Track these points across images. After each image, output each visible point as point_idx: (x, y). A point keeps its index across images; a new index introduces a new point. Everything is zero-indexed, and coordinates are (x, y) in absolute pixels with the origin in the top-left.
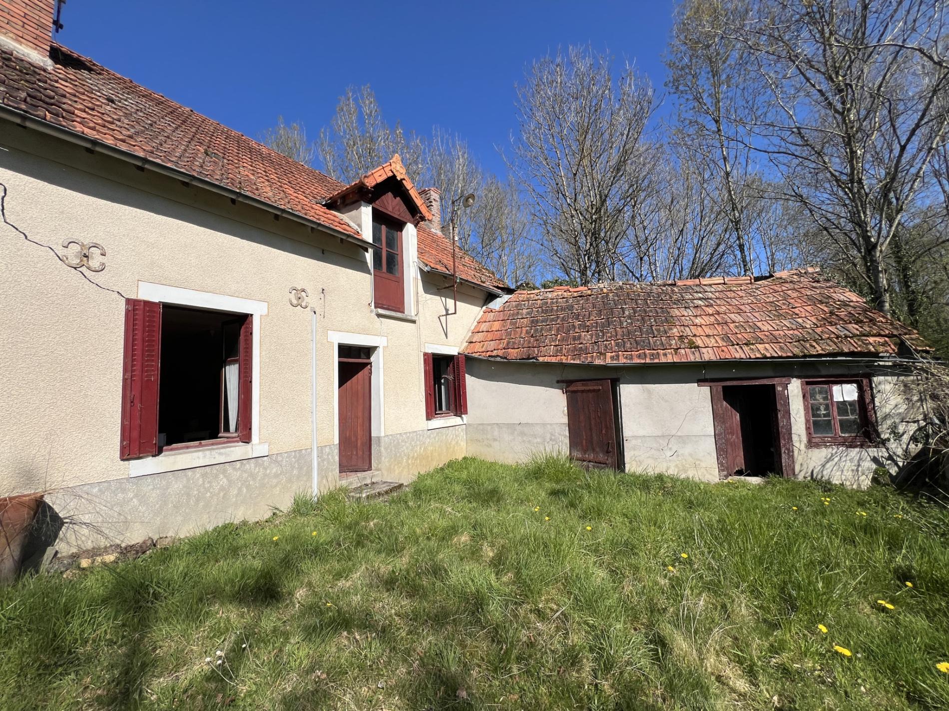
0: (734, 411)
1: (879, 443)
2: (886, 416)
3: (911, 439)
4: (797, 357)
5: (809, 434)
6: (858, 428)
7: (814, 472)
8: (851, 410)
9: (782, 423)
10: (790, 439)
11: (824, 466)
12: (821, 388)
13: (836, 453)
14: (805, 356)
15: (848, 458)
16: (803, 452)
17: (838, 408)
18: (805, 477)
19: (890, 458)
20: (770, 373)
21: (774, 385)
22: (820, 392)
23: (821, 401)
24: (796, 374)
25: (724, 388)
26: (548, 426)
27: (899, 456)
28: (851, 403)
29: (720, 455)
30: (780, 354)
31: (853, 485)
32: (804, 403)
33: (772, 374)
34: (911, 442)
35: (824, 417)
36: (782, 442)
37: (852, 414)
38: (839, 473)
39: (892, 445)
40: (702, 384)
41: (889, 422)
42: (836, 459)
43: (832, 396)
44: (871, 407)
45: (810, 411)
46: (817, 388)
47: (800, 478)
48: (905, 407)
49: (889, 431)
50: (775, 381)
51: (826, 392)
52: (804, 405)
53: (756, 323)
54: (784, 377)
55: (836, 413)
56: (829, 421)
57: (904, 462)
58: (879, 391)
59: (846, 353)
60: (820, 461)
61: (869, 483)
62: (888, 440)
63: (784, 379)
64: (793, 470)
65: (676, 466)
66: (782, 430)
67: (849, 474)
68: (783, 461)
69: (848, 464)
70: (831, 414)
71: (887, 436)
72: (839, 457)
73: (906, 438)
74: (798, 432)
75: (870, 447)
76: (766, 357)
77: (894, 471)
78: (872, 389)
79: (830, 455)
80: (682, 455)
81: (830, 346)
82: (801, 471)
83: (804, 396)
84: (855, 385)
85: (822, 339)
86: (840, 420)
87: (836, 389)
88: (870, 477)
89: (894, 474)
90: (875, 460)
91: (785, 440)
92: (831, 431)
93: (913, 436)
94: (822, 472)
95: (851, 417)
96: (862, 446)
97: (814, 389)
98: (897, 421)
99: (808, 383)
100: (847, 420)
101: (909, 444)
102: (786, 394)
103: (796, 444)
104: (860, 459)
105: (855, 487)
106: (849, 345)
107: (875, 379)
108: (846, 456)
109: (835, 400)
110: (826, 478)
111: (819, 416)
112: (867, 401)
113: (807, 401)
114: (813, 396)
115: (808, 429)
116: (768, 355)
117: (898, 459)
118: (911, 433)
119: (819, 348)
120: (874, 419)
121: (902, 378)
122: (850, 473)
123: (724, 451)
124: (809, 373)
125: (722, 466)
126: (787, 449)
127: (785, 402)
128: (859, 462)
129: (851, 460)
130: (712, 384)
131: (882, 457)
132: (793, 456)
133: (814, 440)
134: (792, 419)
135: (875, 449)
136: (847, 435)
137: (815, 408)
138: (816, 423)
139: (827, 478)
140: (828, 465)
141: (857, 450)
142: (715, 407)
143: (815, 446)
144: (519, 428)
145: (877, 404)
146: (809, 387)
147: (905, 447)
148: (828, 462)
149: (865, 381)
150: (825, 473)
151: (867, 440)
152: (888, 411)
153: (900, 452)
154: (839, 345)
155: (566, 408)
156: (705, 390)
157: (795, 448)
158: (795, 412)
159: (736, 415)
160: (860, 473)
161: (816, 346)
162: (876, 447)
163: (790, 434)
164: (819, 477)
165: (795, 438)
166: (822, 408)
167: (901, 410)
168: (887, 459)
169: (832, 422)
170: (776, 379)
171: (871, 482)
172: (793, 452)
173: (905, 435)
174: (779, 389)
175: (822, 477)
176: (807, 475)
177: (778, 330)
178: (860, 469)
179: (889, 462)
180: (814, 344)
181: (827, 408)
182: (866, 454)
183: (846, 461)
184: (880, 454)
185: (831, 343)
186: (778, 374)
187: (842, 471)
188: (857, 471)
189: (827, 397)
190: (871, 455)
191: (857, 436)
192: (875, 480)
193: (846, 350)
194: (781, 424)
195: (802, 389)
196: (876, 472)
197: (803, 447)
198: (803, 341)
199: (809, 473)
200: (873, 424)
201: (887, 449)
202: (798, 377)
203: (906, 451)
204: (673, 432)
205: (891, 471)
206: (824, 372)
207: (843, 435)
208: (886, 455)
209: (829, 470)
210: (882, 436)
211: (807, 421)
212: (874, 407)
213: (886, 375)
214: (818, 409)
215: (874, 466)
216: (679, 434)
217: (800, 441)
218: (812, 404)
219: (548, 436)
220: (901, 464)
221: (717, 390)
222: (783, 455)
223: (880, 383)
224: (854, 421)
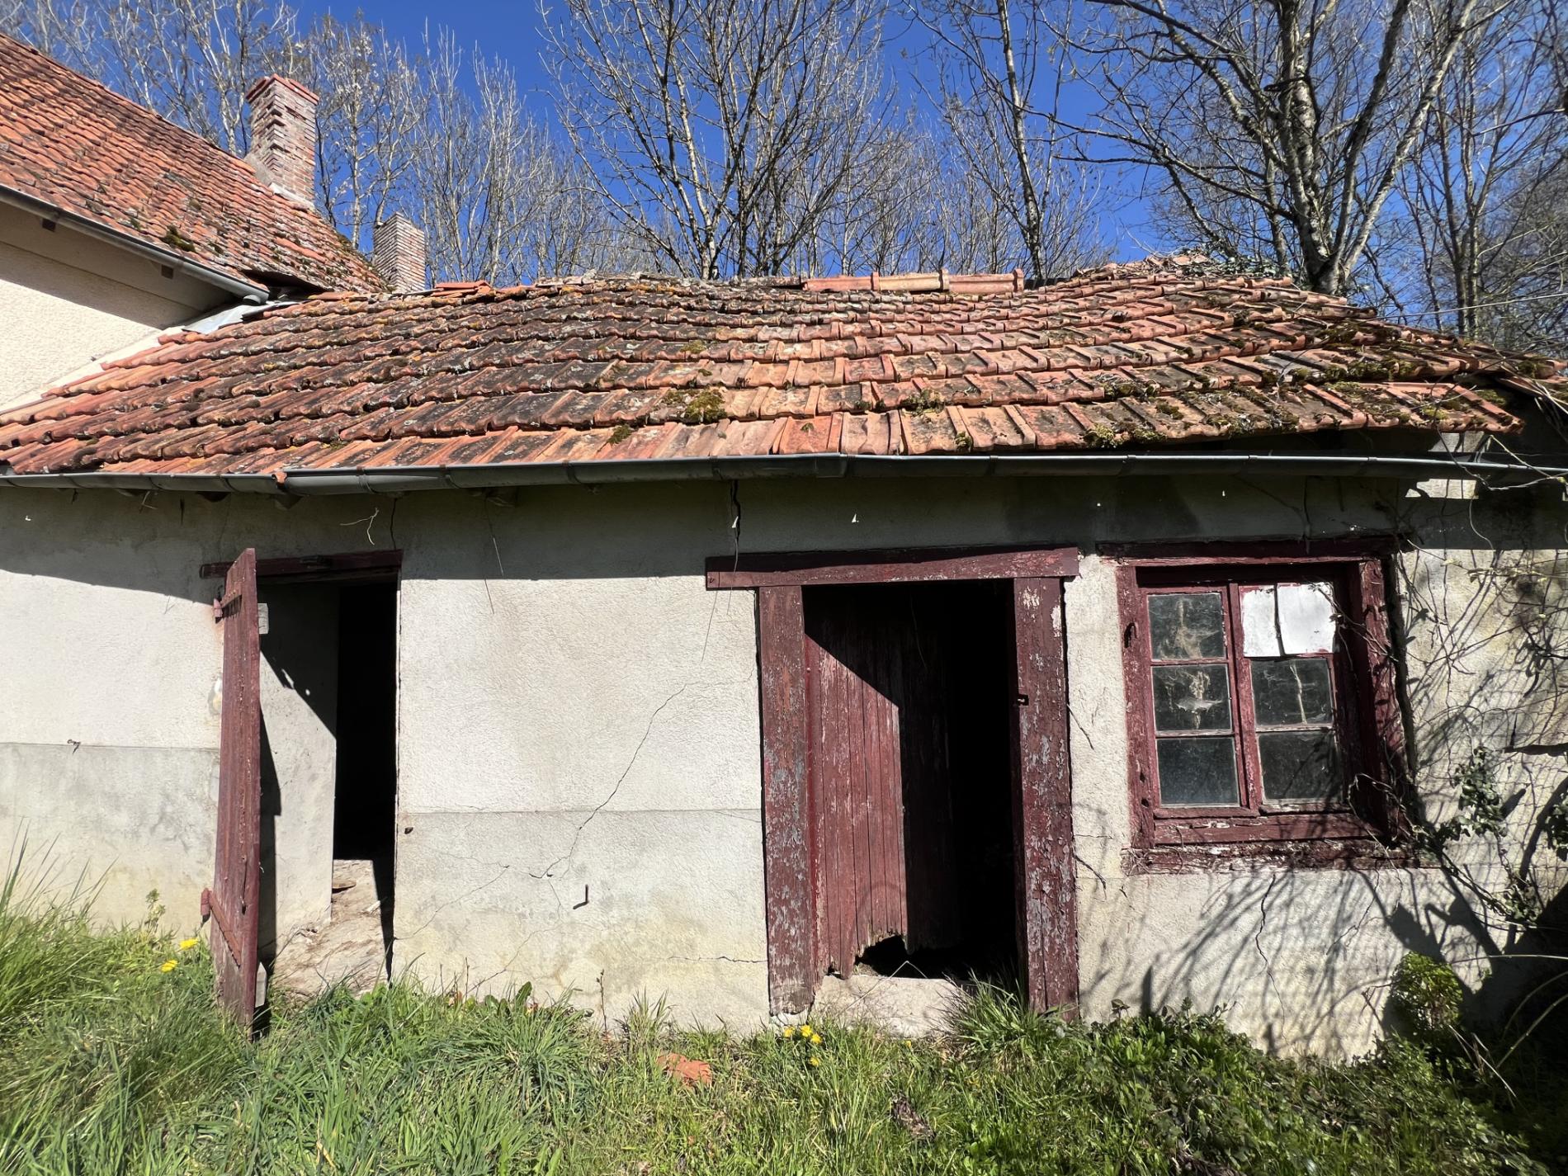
0: (875, 698)
1: (1419, 845)
2: (1448, 724)
3: (1541, 827)
4: (1103, 446)
5: (1142, 804)
6: (1333, 770)
7: (1156, 982)
8: (1308, 694)
9: (1034, 754)
10: (1065, 828)
11: (1194, 953)
12: (1198, 600)
13: (1247, 892)
14: (1135, 445)
15: (1295, 915)
16: (1112, 890)
17: (1260, 685)
18: (1117, 1007)
19: (1461, 913)
20: (999, 532)
21: (1008, 583)
22: (1193, 620)
23: (1196, 655)
24: (1101, 534)
25: (809, 593)
26: (159, 759)
27: (1494, 903)
28: (1308, 666)
29: (780, 902)
30: (1031, 435)
31: (1308, 1038)
32: (1127, 666)
33: (1003, 536)
34: (1543, 839)
35: (1205, 725)
36: (1032, 842)
37: (1312, 712)
38: (1255, 985)
39: (1468, 852)
40: (723, 577)
41: (1460, 750)
42: (1246, 922)
43: (1237, 635)
44: (1388, 681)
45: (1152, 703)
46: (1182, 598)
47: (1097, 1010)
48: (1524, 682)
49: (1458, 791)
50: (1014, 567)
51: (1216, 618)
52: (1128, 673)
53: (983, 354)
54: (1051, 547)
55: (1249, 709)
56: (1224, 742)
57: (1512, 931)
58: (1423, 614)
59: (1306, 434)
60: (1182, 930)
61: (1376, 1027)
62: (1452, 830)
63: (1050, 558)
64: (1073, 975)
65: (597, 952)
66: (1034, 788)
67: (1295, 988)
68: (1032, 929)
69: (1295, 941)
70: (1232, 713)
71: (1450, 812)
72: (1256, 914)
73: (1520, 822)
74: (1100, 799)
75: (1380, 862)
76: (968, 447)
77: (1472, 971)
78: (1393, 605)
79: (1223, 901)
80: (628, 900)
81: (1242, 411)
82: (1100, 977)
83: (1128, 635)
84: (1326, 588)
85: (1207, 389)
86: (1268, 743)
87: (1254, 602)
88: (1381, 999)
89: (1476, 986)
90: (1401, 923)
91: (1041, 835)
92: (1230, 784)
93: (1549, 809)
94: (1187, 980)
95: (1308, 726)
96: (1348, 860)
97: (1171, 602)
98: (1492, 745)
99: (1147, 578)
100: (1292, 739)
101: (1532, 848)
102: (1057, 624)
103: (1087, 849)
104: (1342, 920)
105: (1317, 1046)
106: (1313, 406)
107: (1412, 561)
108: (1288, 905)
109: (1249, 651)
110: (1202, 1006)
111: (1184, 721)
112: (1375, 656)
113: (1140, 657)
114: (1163, 632)
115: (1137, 779)
116: (982, 440)
117: (1494, 917)
118: (1544, 798)
119: (1191, 416)
120: (1399, 736)
121: (1512, 556)
122: (1300, 983)
123: (793, 883)
124: (1152, 534)
125: (784, 950)
126: (1047, 875)
127: (1050, 659)
128: (1335, 931)
129: (1306, 925)
130: (758, 578)
131: (1430, 907)
132: (1071, 907)
133: (1163, 832)
134: (1077, 739)
135: (1403, 873)
136: (1289, 805)
137: (1170, 685)
138: (1170, 753)
139: (1205, 1008)
140: (1212, 950)
141: (1332, 875)
142: (769, 680)
143: (1162, 860)
144: (73, 762)
145: (1415, 669)
146: (1150, 597)
147: (1515, 858)
148: (1212, 935)
149: (1368, 572)
150: (1198, 983)
151: (1369, 830)
152: (1456, 699)
153: (1496, 882)
154: (1275, 404)
155: (219, 684)
156: (737, 606)
157: (1082, 872)
158: (1091, 707)
159: (882, 714)
160: (1337, 984)
161: (1183, 409)
162: (1404, 865)
163: (1066, 805)
164: (1175, 1003)
165: (1083, 823)
166: (1198, 685)
167: (1508, 700)
168: (1451, 919)
169: (1236, 750)
170: (1021, 557)
171: (1384, 1024)
172: (1073, 889)
173: (1519, 808)
174: (1029, 599)
175: (1187, 1004)
176: (1124, 996)
177: (1049, 369)
178: (1339, 964)
179: (1457, 931)
180: (1177, 403)
181: (1215, 689)
182: (1369, 896)
183: (1285, 927)
184: (1422, 896)
185: (1241, 401)
186: (1028, 537)
187: (1270, 973)
188: (1330, 971)
189: (1218, 638)
190: (1389, 901)
191: (1327, 810)
192: (1398, 1015)
193: (1306, 423)
194: (1029, 762)
195: (1123, 603)
196: (1403, 980)
197: (1112, 867)
198: (1136, 394)
199: (1135, 989)
200: (1397, 759)
201: (1451, 872)
202: (1107, 549)
203: (1522, 879)
204: (597, 798)
205: (1461, 972)
206: (1210, 528)
207: (1276, 806)
208: (1446, 898)
209: (1216, 972)
210: (1431, 814)
211: (1137, 746)
212: (1402, 682)
213: (1447, 542)
214: (1183, 691)
215: (1396, 952)
216: (620, 803)
217: (1105, 838)
218: (1160, 670)
219: (156, 802)
220: (1500, 938)
221: (780, 608)
222: (1034, 905)
223: (1426, 578)
224: (1319, 743)
